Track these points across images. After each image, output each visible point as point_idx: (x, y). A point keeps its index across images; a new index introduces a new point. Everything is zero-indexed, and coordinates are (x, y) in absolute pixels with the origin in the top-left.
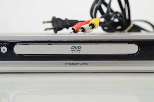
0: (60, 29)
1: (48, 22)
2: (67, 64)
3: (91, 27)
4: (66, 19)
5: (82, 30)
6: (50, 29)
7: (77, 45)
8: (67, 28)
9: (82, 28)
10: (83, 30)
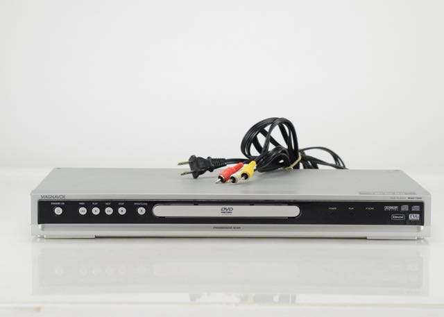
0: (202, 173)
1: (185, 163)
2: (216, 228)
3: (243, 178)
4: (209, 158)
5: (232, 180)
6: (188, 173)
7: (227, 207)
8: (211, 170)
9: (232, 178)
10: (234, 180)
